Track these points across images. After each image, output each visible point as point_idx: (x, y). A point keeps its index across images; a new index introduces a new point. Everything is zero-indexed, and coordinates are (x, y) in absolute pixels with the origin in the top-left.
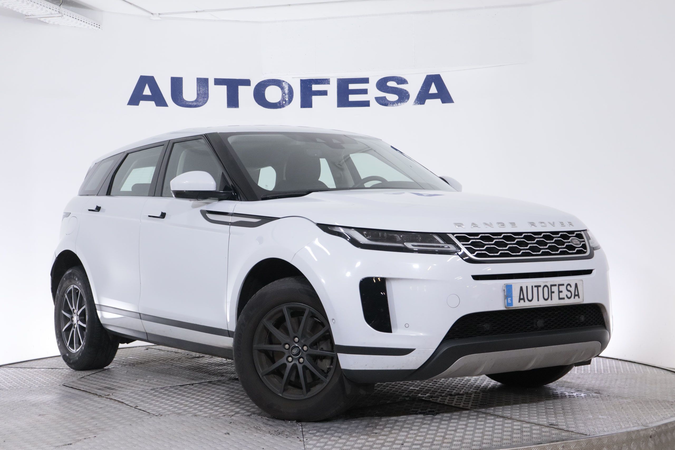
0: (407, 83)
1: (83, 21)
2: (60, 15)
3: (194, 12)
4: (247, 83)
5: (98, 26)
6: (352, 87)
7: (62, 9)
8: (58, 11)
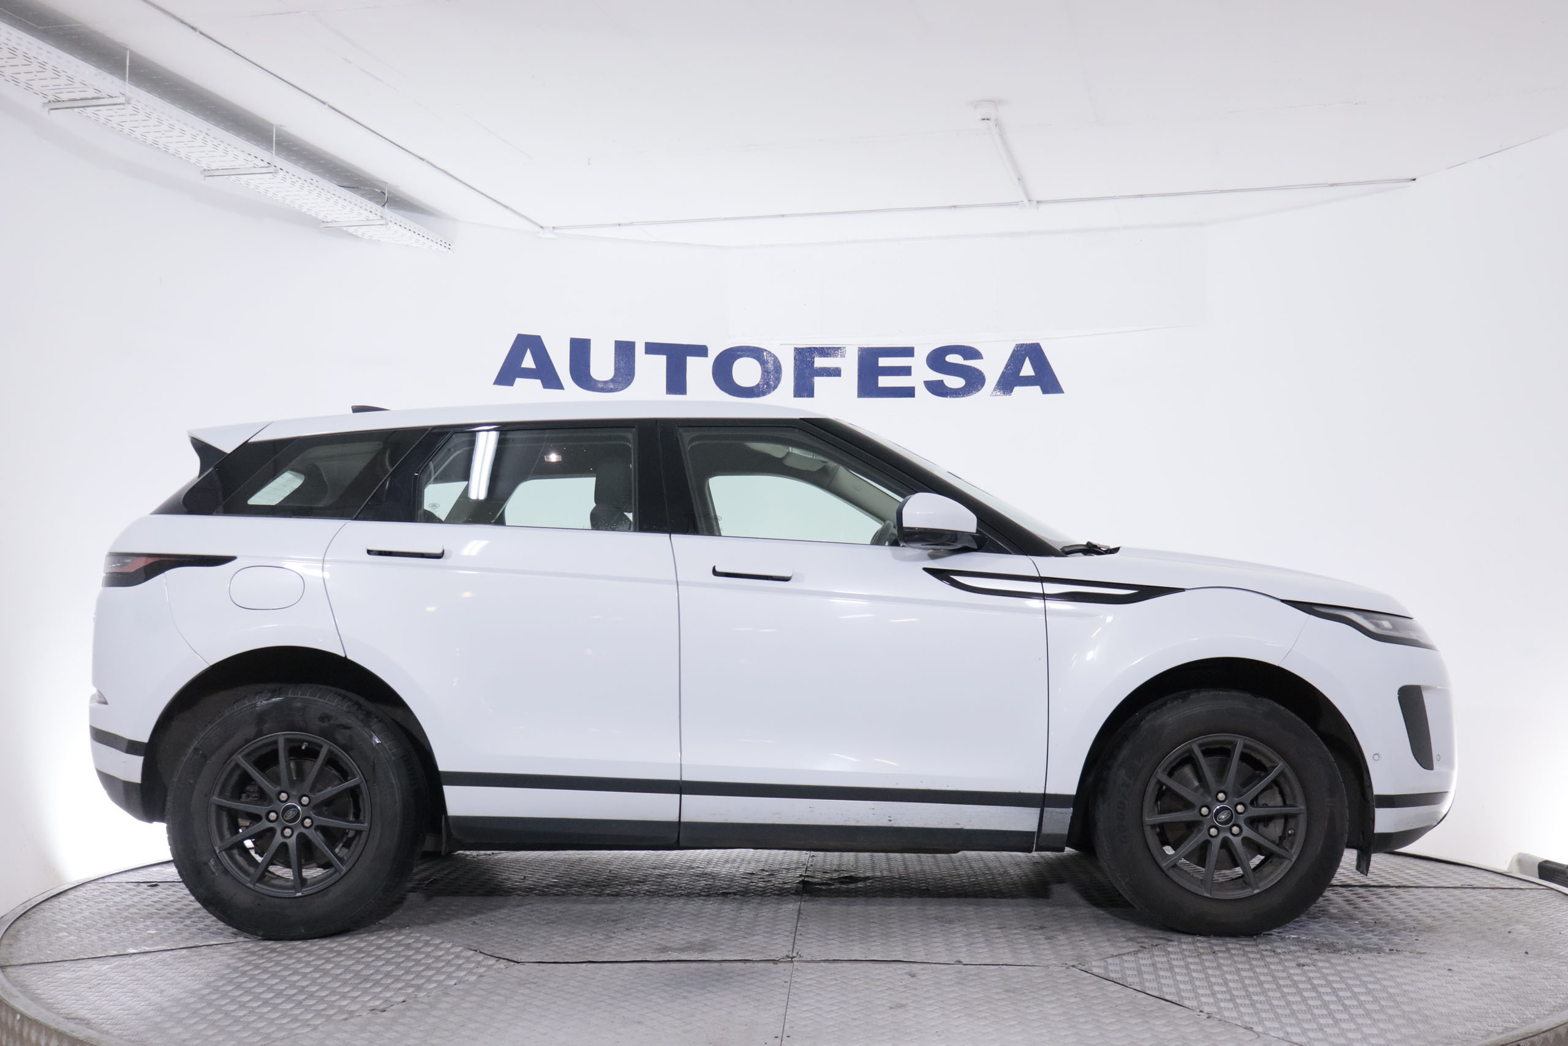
1: (422, 234)
2: (383, 222)
3: (615, 225)
5: (448, 246)
7: (387, 212)
8: (379, 214)
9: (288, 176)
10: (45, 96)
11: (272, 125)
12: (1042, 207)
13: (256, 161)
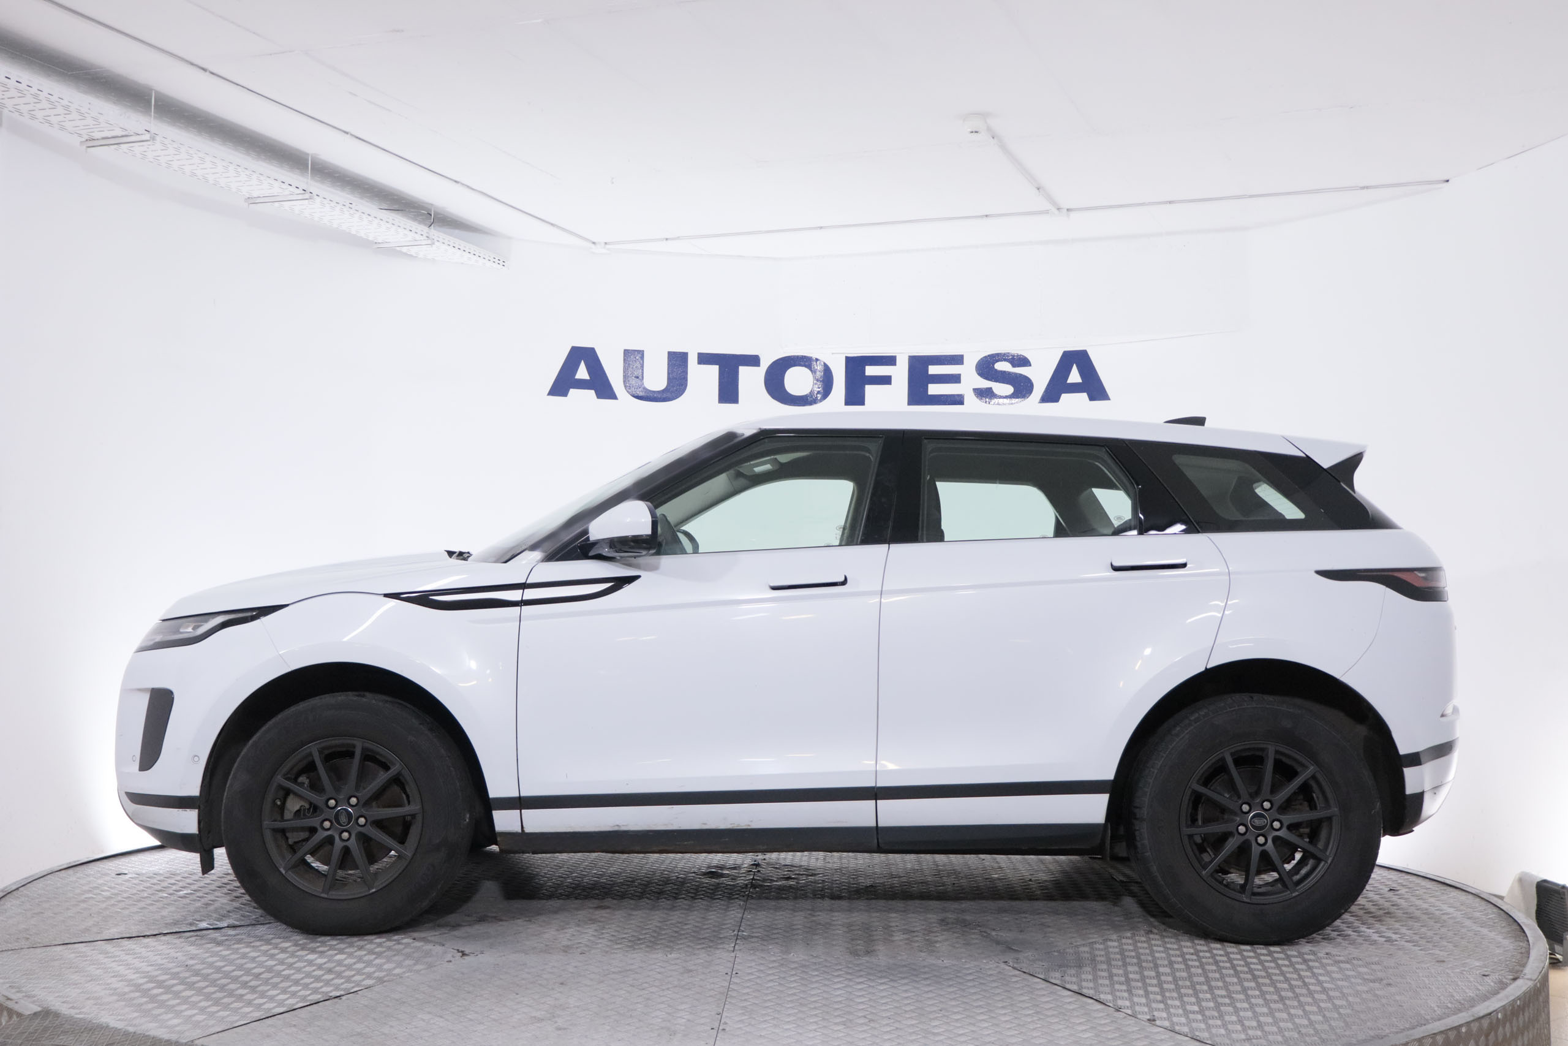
0: (1030, 365)
1: (472, 252)
2: (429, 242)
3: (662, 240)
4: (753, 361)
5: (501, 263)
6: (933, 370)
7: (434, 232)
8: (425, 235)
9: (325, 202)
10: (80, 135)
11: (308, 154)
12: (1072, 214)
13: (292, 189)
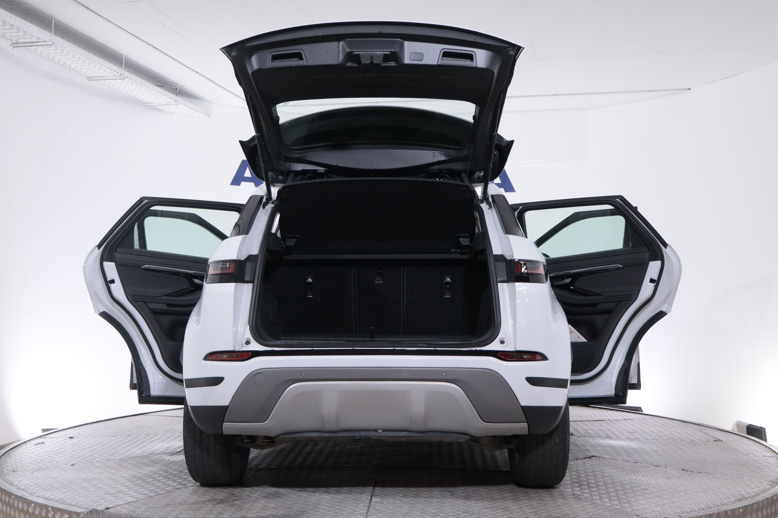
1: (195, 110)
7: (179, 98)
8: (174, 99)
9: (130, 80)
10: (11, 40)
11: (123, 55)
13: (115, 73)
